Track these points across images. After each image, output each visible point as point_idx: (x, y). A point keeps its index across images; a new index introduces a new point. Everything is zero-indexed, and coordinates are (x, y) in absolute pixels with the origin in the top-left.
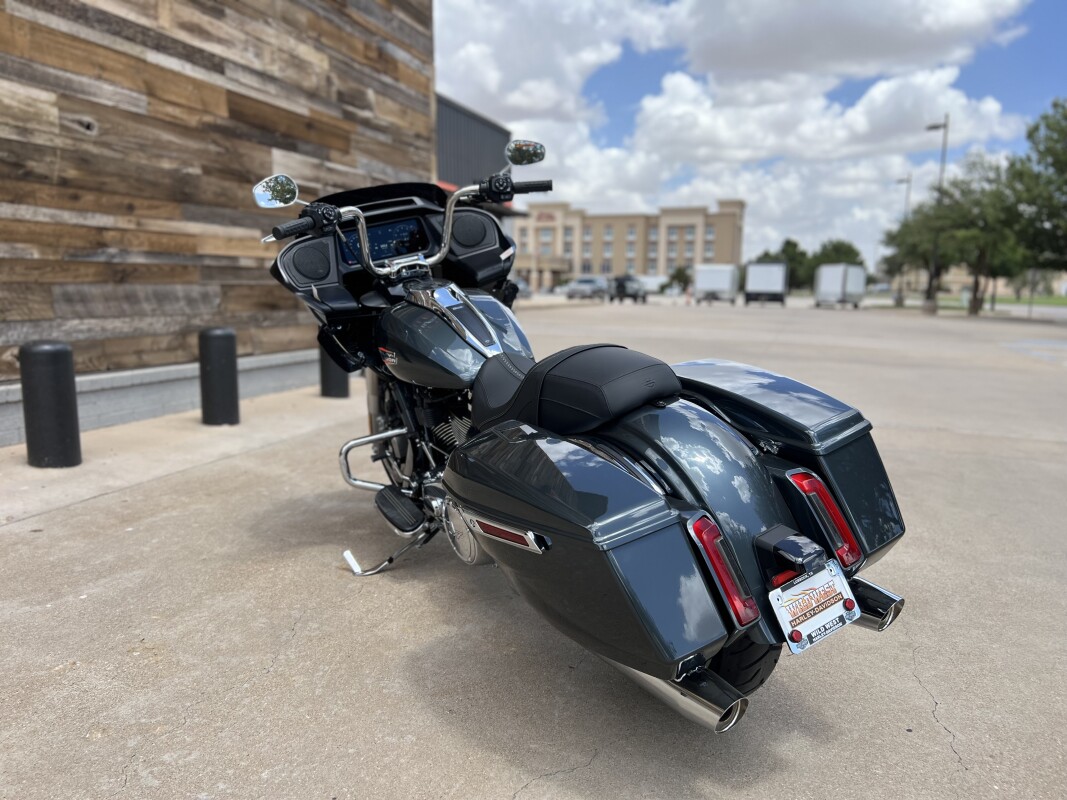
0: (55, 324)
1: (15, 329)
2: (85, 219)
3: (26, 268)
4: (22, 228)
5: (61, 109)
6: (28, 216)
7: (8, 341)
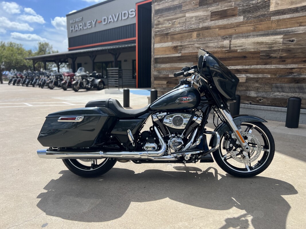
0: (272, 93)
1: (260, 93)
2: (287, 66)
3: (266, 80)
4: (266, 70)
5: (283, 38)
6: (269, 68)
7: (258, 96)
